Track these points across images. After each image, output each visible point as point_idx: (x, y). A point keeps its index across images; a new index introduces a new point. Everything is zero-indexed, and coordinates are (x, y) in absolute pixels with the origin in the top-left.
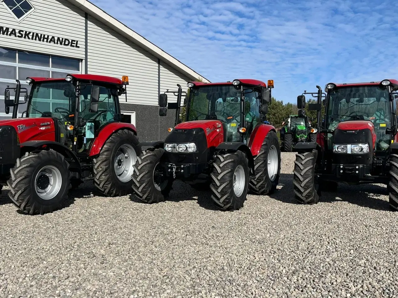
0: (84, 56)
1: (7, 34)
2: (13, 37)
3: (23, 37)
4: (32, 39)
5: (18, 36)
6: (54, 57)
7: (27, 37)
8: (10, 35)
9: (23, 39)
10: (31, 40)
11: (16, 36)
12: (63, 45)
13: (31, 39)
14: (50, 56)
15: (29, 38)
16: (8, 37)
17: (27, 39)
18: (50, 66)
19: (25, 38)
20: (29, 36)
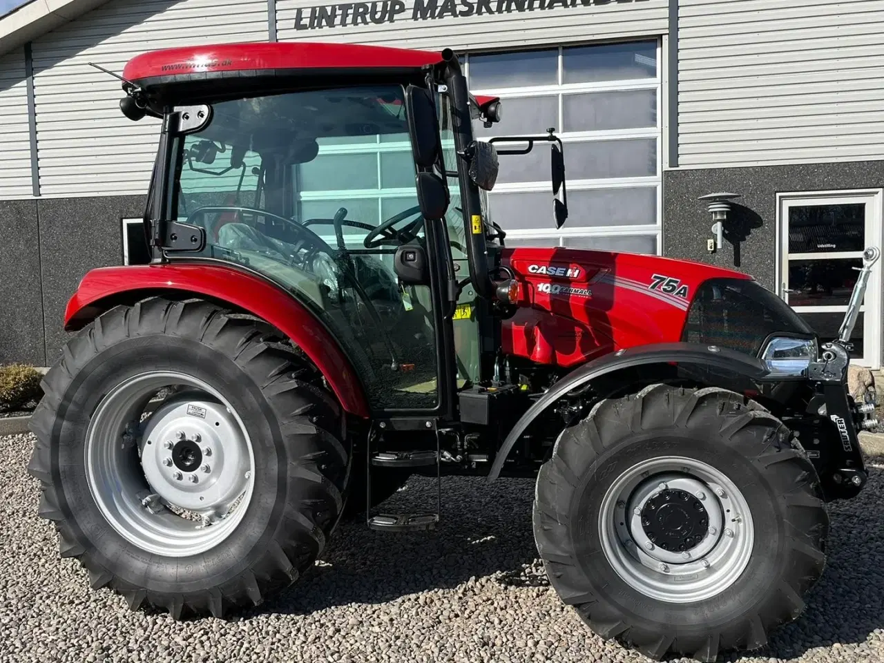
0: (666, 23)
1: (433, 17)
2: (448, 19)
3: (475, 11)
4: (499, 10)
5: (463, 14)
6: (570, 48)
7: (484, 10)
8: (441, 16)
9: (475, 17)
10: (497, 16)
11: (455, 15)
12: (593, 5)
13: (496, 13)
14: (557, 49)
15: (490, 11)
16: (438, 21)
17: (486, 16)
18: (558, 81)
19: (479, 12)
20: (491, 5)
